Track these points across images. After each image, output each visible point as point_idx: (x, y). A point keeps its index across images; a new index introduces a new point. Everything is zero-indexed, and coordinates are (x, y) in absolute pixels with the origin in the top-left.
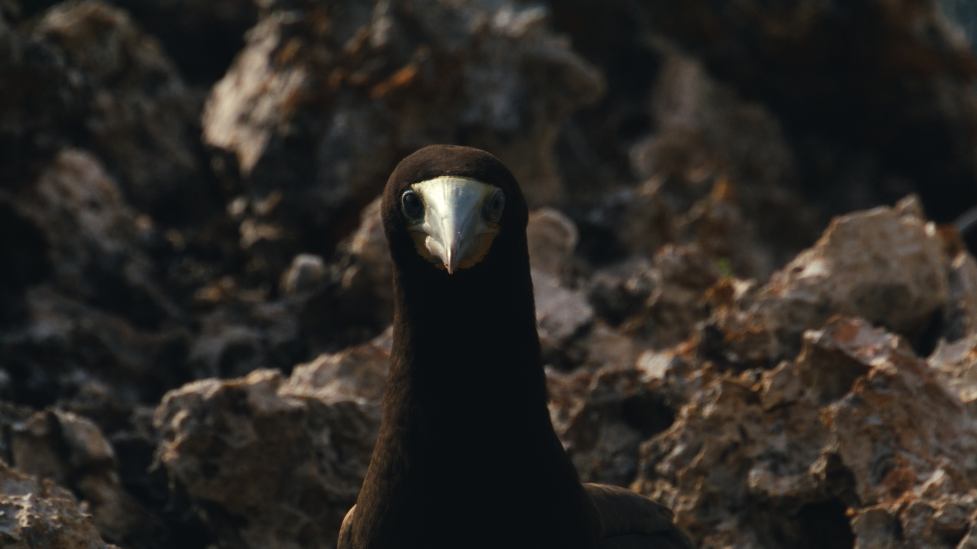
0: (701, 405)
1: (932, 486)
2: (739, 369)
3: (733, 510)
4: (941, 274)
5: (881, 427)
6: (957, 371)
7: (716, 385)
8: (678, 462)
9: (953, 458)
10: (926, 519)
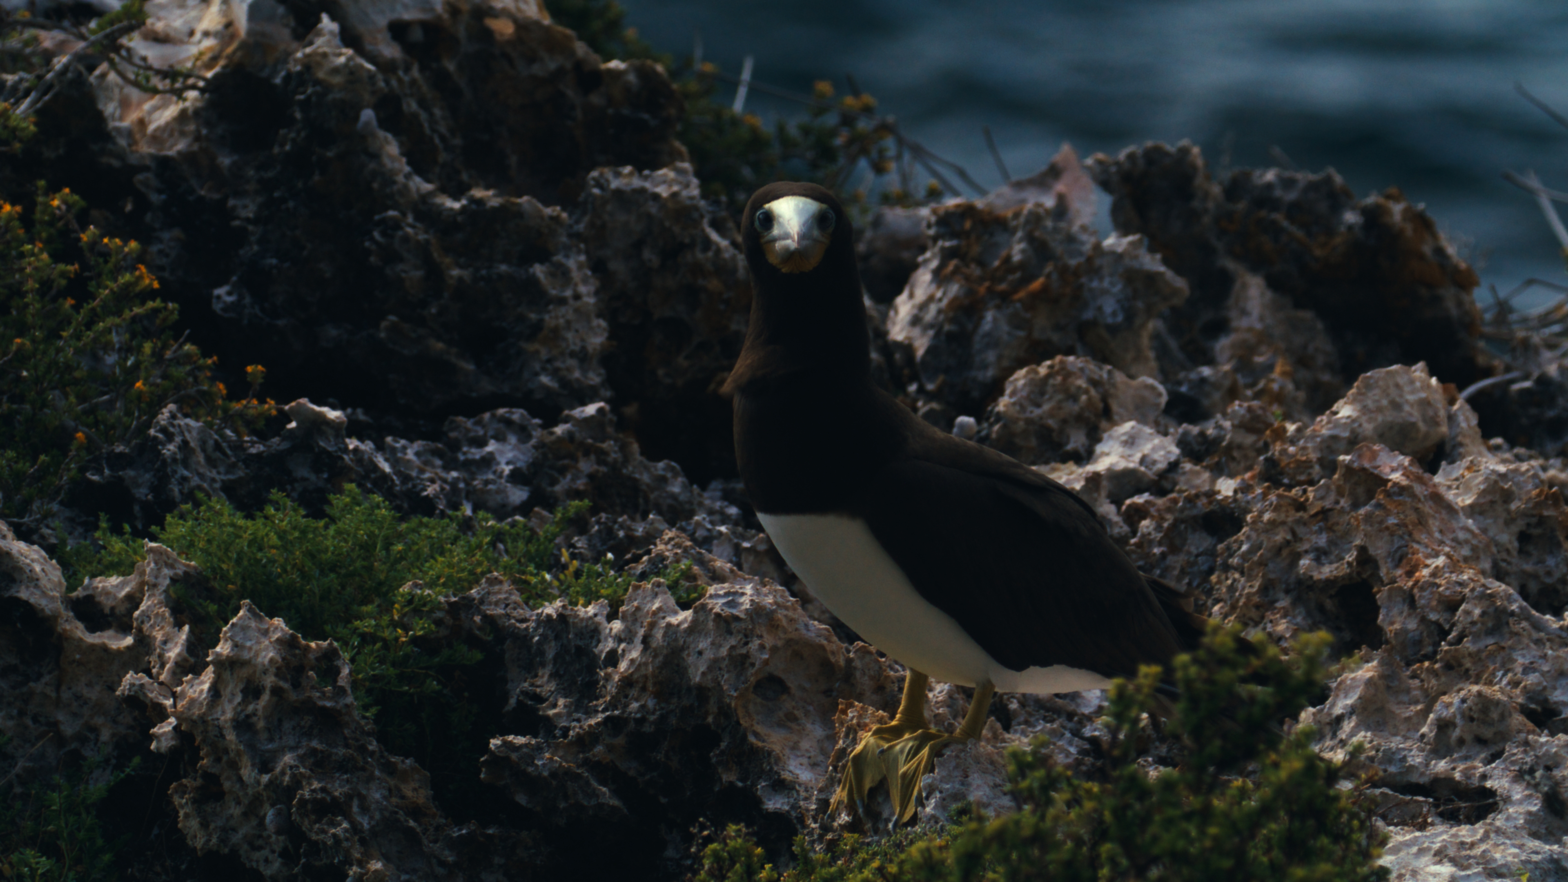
0: (1261, 513)
1: (1437, 567)
2: (1289, 487)
3: (1287, 592)
4: (1442, 413)
5: (1397, 525)
6: (1456, 483)
7: (1273, 498)
8: (1245, 557)
9: (1452, 547)
10: (1432, 593)
